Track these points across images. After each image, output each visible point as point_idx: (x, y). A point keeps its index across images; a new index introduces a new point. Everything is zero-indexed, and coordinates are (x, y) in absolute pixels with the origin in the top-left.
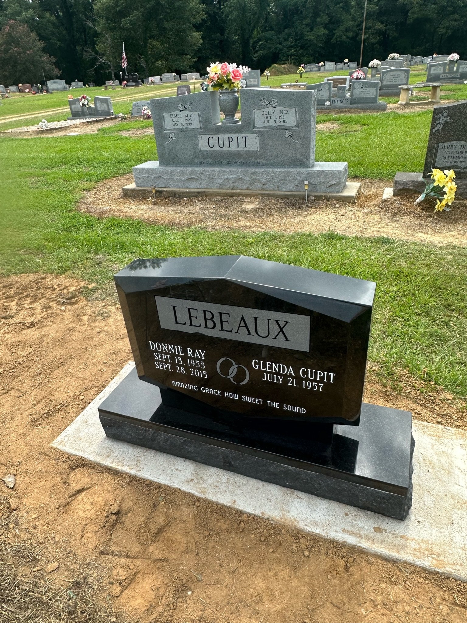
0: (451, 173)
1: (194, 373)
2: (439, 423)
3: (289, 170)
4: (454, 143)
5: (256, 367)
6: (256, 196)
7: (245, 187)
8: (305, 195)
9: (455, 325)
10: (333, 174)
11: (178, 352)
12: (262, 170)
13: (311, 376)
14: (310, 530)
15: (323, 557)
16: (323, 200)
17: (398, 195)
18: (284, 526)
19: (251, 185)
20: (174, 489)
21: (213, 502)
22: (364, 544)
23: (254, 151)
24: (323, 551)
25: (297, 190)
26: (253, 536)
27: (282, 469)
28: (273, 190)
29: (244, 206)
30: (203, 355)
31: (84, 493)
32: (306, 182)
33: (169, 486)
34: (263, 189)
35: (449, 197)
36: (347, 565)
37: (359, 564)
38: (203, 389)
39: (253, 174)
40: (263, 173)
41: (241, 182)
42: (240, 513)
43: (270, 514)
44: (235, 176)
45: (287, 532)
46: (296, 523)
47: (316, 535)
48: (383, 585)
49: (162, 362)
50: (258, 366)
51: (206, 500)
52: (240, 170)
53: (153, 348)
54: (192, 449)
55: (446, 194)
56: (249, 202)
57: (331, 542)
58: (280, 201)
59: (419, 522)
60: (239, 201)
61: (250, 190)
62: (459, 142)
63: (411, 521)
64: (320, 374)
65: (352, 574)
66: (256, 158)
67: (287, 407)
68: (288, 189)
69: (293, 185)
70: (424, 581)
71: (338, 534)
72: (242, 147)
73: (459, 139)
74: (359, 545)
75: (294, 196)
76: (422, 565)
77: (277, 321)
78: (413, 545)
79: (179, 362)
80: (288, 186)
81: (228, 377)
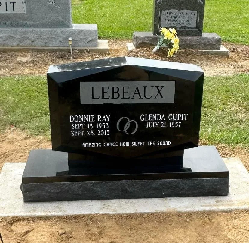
0: (174, 31)
1: (100, 133)
2: (223, 157)
3: (54, 29)
4: (171, 11)
5: (142, 119)
6: (27, 51)
7: (16, 44)
8: (70, 49)
9: (211, 114)
10: (90, 32)
11: (91, 120)
12: (31, 29)
13: (175, 119)
14: (185, 210)
15: (196, 220)
16: (85, 53)
17: (139, 47)
18: (170, 213)
19: (21, 42)
20: (95, 214)
21: (124, 214)
22: (214, 208)
23: (22, 14)
24: (195, 218)
25: (61, 45)
26: (156, 222)
27: (161, 183)
28: (41, 46)
29: (19, 59)
30: (108, 118)
31: (31, 233)
32: (70, 39)
33: (90, 214)
34: (32, 46)
35: (176, 47)
36: (210, 220)
37: (215, 218)
38: (105, 145)
39: (23, 32)
40: (31, 32)
41: (12, 40)
42: (142, 214)
43: (160, 210)
44: (5, 35)
45: (173, 215)
46: (176, 210)
47: (189, 212)
48: (230, 222)
49: (77, 130)
50: (143, 119)
51: (118, 214)
52: (10, 29)
53: (72, 120)
54: (99, 189)
55: (174, 44)
56: (22, 57)
57: (197, 213)
58: (49, 54)
59: (234, 194)
60: (12, 56)
61: (21, 46)
62: (173, 10)
63: (231, 195)
64: (180, 116)
65: (214, 222)
66: (23, 20)
67: (159, 143)
68: (54, 45)
69: (58, 41)
70: (246, 214)
71: (200, 208)
72: (10, 11)
73: (173, 8)
74: (212, 209)
75: (61, 50)
76: (243, 208)
77: (157, 87)
78: (236, 202)
79: (90, 127)
80: (54, 43)
81: (124, 131)
